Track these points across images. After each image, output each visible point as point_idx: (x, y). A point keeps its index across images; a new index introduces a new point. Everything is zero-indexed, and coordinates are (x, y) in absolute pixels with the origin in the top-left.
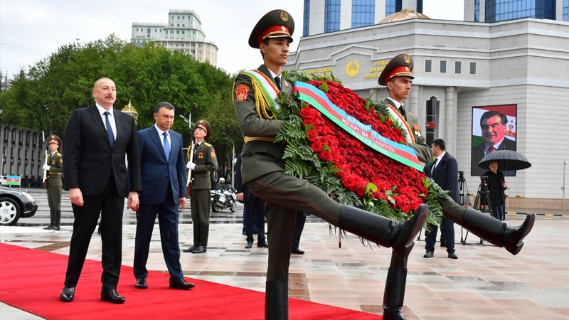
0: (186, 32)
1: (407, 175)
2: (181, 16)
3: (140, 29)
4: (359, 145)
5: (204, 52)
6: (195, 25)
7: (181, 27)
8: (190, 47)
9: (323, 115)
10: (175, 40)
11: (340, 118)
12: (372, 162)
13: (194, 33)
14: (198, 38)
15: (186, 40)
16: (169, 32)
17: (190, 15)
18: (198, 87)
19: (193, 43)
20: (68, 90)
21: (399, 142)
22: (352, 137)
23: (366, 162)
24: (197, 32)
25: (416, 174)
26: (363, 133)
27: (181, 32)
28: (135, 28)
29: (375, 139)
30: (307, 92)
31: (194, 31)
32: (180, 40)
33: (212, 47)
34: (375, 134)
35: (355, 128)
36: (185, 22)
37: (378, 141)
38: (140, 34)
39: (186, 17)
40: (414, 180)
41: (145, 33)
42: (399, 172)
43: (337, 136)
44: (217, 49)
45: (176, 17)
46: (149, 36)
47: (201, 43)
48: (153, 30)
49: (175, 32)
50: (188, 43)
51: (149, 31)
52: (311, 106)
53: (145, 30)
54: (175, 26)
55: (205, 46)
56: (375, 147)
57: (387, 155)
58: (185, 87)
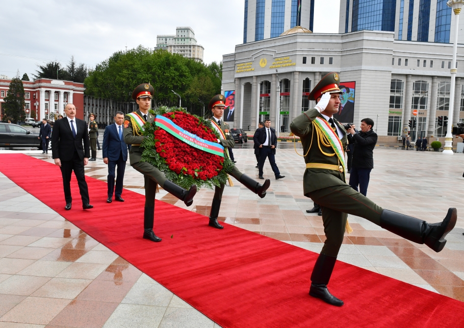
0: (186, 40)
1: (212, 159)
2: (183, 31)
3: (161, 39)
4: (186, 146)
5: (196, 51)
6: (191, 35)
7: (183, 37)
8: (188, 48)
9: (167, 132)
10: (180, 44)
11: (178, 132)
12: (192, 154)
14: (193, 43)
15: (186, 44)
16: (177, 40)
17: (188, 29)
19: (190, 46)
21: (213, 141)
22: (183, 142)
23: (189, 154)
24: (192, 40)
25: (218, 158)
26: (191, 139)
27: (183, 40)
28: (159, 38)
29: (197, 141)
30: (161, 121)
31: (191, 39)
32: (183, 44)
33: (200, 48)
34: (198, 138)
35: (186, 137)
36: (185, 34)
37: (199, 142)
38: (161, 41)
39: (186, 31)
40: (216, 162)
41: (164, 41)
42: (208, 158)
43: (174, 142)
44: (203, 49)
45: (180, 31)
46: (166, 43)
47: (194, 46)
48: (168, 39)
49: (180, 40)
50: (187, 46)
51: (166, 40)
52: (161, 129)
53: (164, 39)
54: (180, 36)
55: (196, 47)
56: (196, 146)
57: (202, 150)
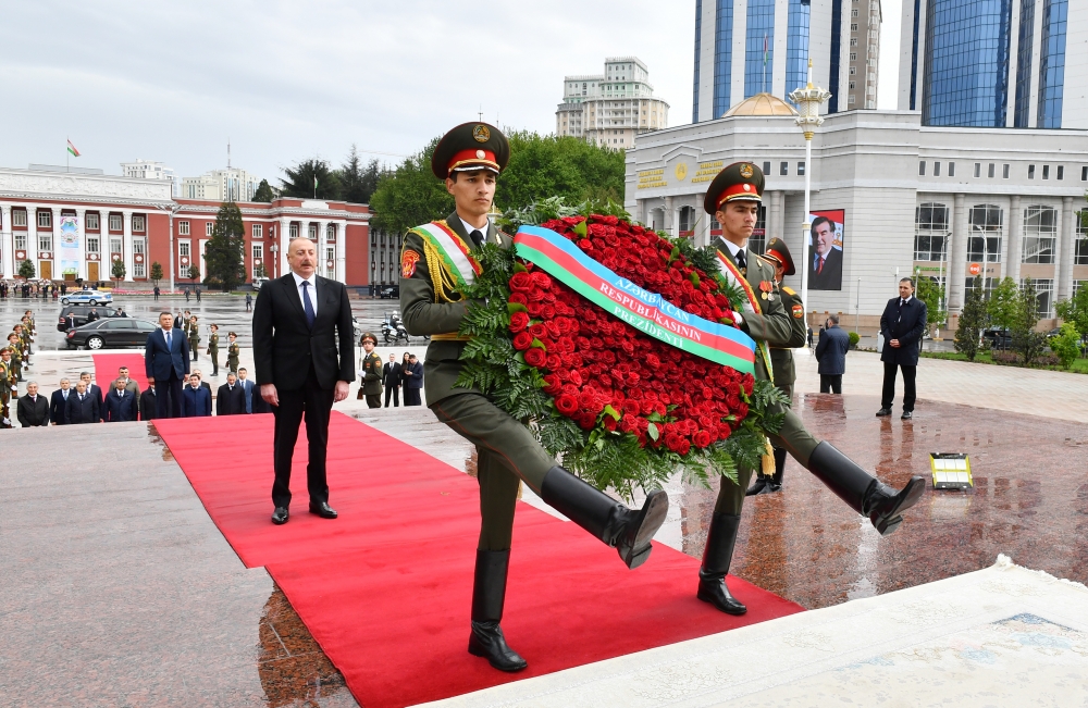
0: (626, 86)
1: (714, 381)
2: (620, 66)
3: (574, 84)
4: (623, 332)
5: (650, 113)
6: (638, 76)
7: (620, 80)
8: (632, 107)
9: (556, 282)
10: (614, 98)
11: (595, 282)
12: (643, 361)
13: (637, 87)
14: (642, 93)
15: (626, 97)
16: (606, 87)
17: (630, 63)
19: (636, 101)
21: (718, 320)
22: (612, 318)
23: (630, 360)
24: (640, 86)
25: (732, 379)
26: (640, 309)
27: (620, 87)
28: (568, 84)
29: (665, 318)
30: (538, 243)
31: (637, 85)
32: (620, 98)
33: (659, 105)
34: (668, 307)
35: (626, 300)
36: (625, 74)
37: (671, 320)
38: (574, 91)
39: (627, 66)
40: (725, 390)
41: (580, 89)
42: (697, 375)
43: (579, 317)
44: (667, 106)
45: (614, 67)
46: (585, 93)
47: (645, 101)
48: (589, 85)
49: (613, 87)
50: (629, 101)
51: (585, 87)
52: (535, 268)
53: (580, 86)
54: (613, 80)
55: (650, 104)
56: (657, 333)
57: (681, 346)
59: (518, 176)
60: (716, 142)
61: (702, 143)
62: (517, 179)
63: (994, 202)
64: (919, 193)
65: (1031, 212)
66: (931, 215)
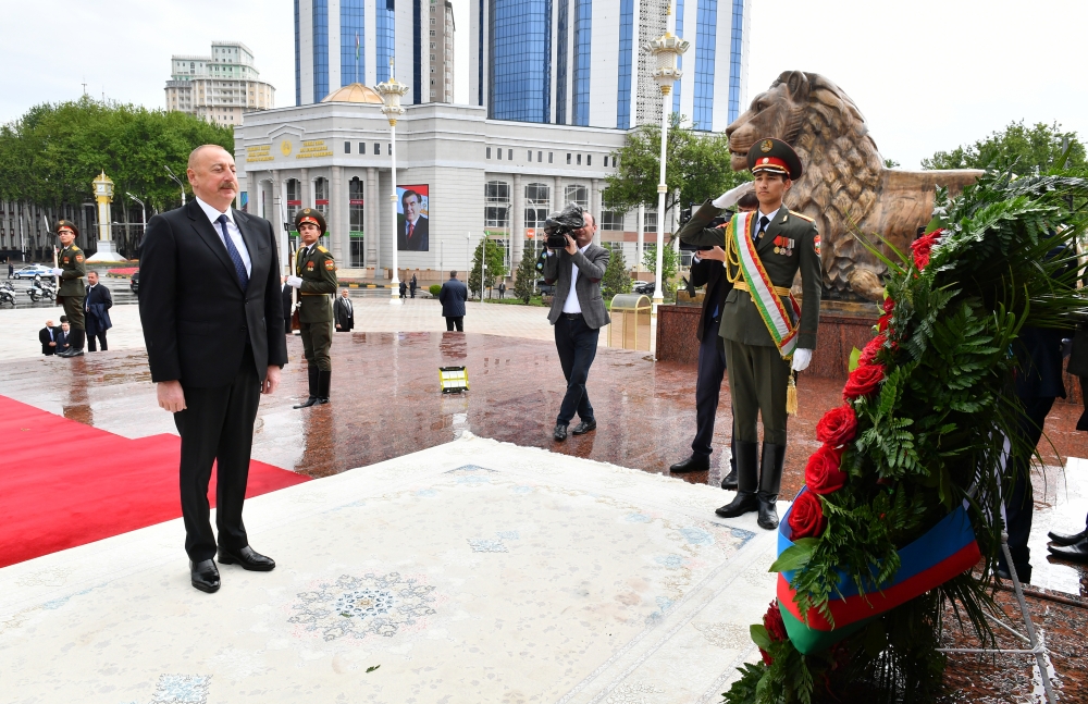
0: (233, 68)
2: (227, 50)
3: (181, 63)
5: (257, 94)
6: (244, 60)
7: (227, 62)
8: (240, 87)
10: (222, 78)
13: (244, 70)
14: (249, 76)
15: (235, 79)
16: (214, 68)
17: (237, 47)
18: (178, 154)
19: (243, 83)
20: (37, 158)
24: (247, 69)
27: (227, 69)
28: (176, 62)
31: (244, 68)
32: (227, 78)
33: (266, 87)
36: (231, 57)
38: (181, 69)
39: (233, 50)
41: (188, 68)
44: (273, 89)
45: (220, 50)
46: (193, 72)
47: (252, 83)
48: (197, 65)
49: (221, 69)
50: (236, 82)
51: (192, 66)
53: (188, 65)
54: (220, 62)
55: (257, 86)
58: (164, 154)
59: (127, 146)
60: (317, 123)
61: (304, 124)
62: (126, 150)
63: (543, 181)
64: (487, 173)
65: (570, 190)
66: (497, 191)
